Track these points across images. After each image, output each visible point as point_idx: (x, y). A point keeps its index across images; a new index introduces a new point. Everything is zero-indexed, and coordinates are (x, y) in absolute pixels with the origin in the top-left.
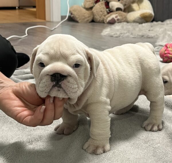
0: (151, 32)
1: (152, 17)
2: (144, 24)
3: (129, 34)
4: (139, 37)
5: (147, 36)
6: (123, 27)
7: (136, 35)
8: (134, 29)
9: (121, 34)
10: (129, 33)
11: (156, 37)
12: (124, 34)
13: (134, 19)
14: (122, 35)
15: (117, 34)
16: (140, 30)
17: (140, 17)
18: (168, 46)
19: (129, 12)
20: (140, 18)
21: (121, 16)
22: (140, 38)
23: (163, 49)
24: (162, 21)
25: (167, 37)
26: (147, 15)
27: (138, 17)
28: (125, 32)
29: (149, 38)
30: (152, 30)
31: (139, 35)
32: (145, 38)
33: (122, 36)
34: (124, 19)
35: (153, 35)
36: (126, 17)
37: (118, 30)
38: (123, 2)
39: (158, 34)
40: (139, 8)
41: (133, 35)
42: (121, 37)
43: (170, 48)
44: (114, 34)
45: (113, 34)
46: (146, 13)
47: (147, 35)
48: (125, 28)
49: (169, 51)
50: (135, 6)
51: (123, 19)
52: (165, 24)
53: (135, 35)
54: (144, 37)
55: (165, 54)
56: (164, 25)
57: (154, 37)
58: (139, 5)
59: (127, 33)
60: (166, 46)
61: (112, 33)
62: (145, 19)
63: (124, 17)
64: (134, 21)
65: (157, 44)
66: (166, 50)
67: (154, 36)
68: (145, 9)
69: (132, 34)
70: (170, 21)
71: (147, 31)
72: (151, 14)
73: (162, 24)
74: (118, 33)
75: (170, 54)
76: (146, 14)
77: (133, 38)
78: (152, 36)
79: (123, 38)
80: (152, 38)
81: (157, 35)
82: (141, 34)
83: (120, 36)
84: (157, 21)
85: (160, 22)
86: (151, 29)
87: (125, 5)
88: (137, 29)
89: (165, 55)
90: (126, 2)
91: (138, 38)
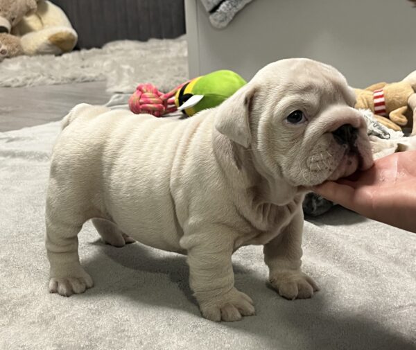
0: (86, 69)
1: (73, 40)
2: (65, 56)
3: (45, 78)
4: (65, 81)
5: (83, 79)
6: (24, 65)
7: (60, 77)
8: (51, 67)
9: (28, 79)
10: (44, 75)
11: (101, 78)
12: (34, 78)
13: (36, 48)
14: (29, 82)
15: (18, 81)
16: (64, 68)
17: (49, 42)
18: (144, 89)
19: (22, 33)
20: (49, 45)
21: (9, 43)
22: (69, 83)
24: (99, 47)
25: (125, 74)
26: (63, 37)
27: (44, 43)
28: (36, 74)
29: (88, 81)
30: (88, 66)
31: (67, 79)
32: (78, 82)
33: (30, 84)
34: (17, 49)
35: (93, 75)
36: (19, 46)
37: (18, 73)
38: (6, 13)
39: (103, 72)
40: (42, 24)
41: (53, 79)
42: (28, 86)
43: (147, 91)
44: (13, 81)
45: (10, 80)
46: (61, 33)
47: (81, 76)
48: (28, 67)
49: (146, 98)
50: (31, 21)
51: (14, 50)
52: (108, 52)
53: (58, 79)
54: (76, 80)
55: (141, 104)
56: (105, 53)
57: (96, 79)
58: (40, 18)
59: (39, 76)
60: (140, 89)
61: (6, 79)
62: (60, 46)
63: (15, 44)
64: (39, 53)
65: (110, 90)
66: (140, 97)
67: (96, 77)
68: (54, 25)
69: (50, 77)
70: (114, 45)
71: (79, 68)
72: (71, 34)
73: (101, 53)
74: (21, 79)
75: (149, 103)
76: (60, 36)
77: (55, 84)
78: (91, 77)
79: (33, 86)
80: (93, 81)
81: (101, 74)
82: (68, 75)
83: (25, 85)
84: (88, 48)
85: (94, 50)
86: (86, 63)
87: (12, 20)
88: (57, 67)
89: (141, 107)
90: (13, 13)
91: (64, 84)
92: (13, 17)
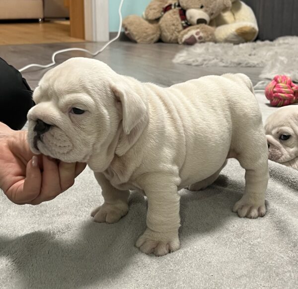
0: (253, 57)
1: (254, 33)
2: (241, 45)
3: (218, 61)
4: (232, 65)
5: (246, 64)
6: (207, 49)
7: (229, 62)
8: (226, 53)
9: (205, 60)
10: (217, 59)
11: (260, 65)
12: (210, 60)
13: (225, 37)
14: (205, 63)
15: (197, 61)
16: (235, 55)
17: (236, 33)
18: (279, 80)
19: (218, 25)
20: (235, 35)
21: (205, 32)
22: (235, 67)
23: (271, 84)
24: (272, 40)
25: (278, 65)
26: (247, 30)
27: (232, 34)
28: (211, 57)
29: (250, 67)
30: (255, 55)
31: (234, 63)
32: (242, 67)
33: (206, 64)
34: (210, 37)
35: (256, 62)
36: (212, 34)
37: (200, 55)
38: (207, 9)
39: (264, 61)
40: (235, 19)
41: (223, 62)
42: (204, 66)
43: (281, 82)
44: (194, 61)
45: (191, 60)
46: (245, 27)
47: (246, 62)
48: (210, 51)
49: (279, 87)
50: (227, 16)
51: (208, 37)
52: (276, 45)
53: (227, 63)
54: (241, 65)
55: (274, 92)
56: (274, 46)
57: (257, 66)
58: (234, 14)
59: (213, 59)
60: (276, 80)
61: (190, 58)
62: (244, 36)
63: (209, 33)
64: (227, 41)
65: (262, 76)
66: (275, 87)
67: (258, 64)
68: (244, 20)
69: (222, 60)
70: (284, 40)
71: (247, 55)
72: (253, 28)
73: (271, 45)
74: (200, 60)
75: (281, 92)
76: (244, 29)
77: (224, 67)
78: (254, 64)
79: (207, 67)
80: (254, 67)
81: (262, 62)
82: (236, 60)
83: (202, 65)
84: (263, 40)
85: (267, 42)
86: (254, 52)
87: (211, 14)
88: (231, 53)
89: (274, 95)
90: (213, 9)
91: (232, 67)
92: (212, 12)
